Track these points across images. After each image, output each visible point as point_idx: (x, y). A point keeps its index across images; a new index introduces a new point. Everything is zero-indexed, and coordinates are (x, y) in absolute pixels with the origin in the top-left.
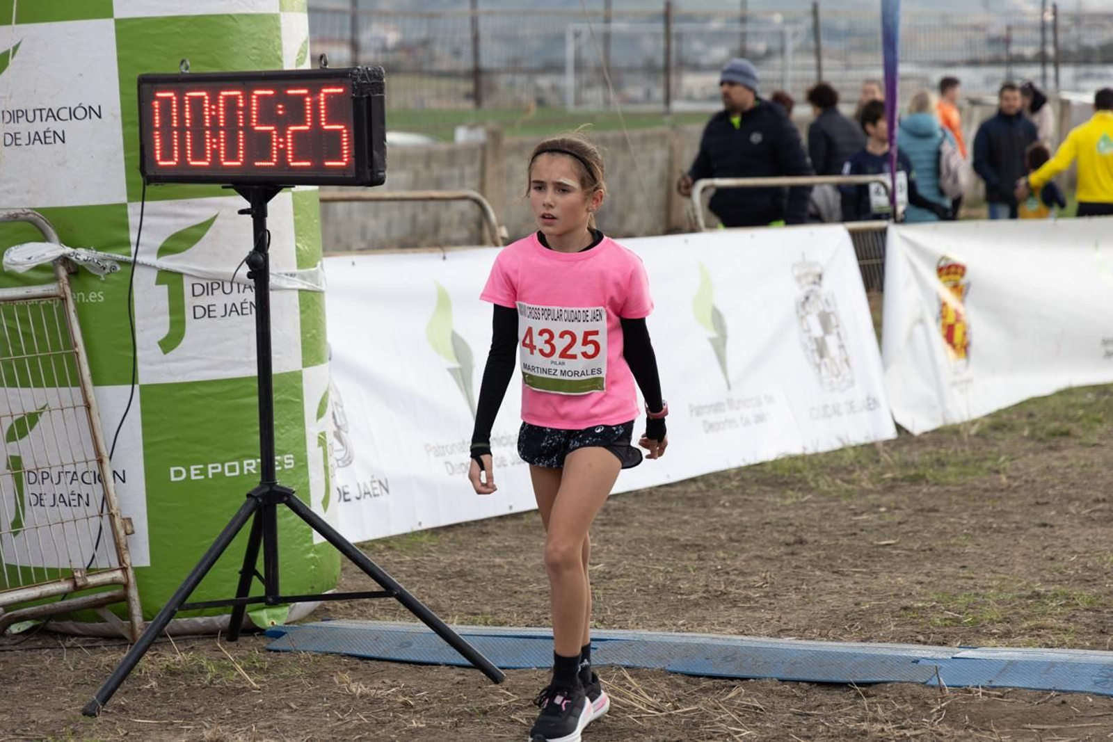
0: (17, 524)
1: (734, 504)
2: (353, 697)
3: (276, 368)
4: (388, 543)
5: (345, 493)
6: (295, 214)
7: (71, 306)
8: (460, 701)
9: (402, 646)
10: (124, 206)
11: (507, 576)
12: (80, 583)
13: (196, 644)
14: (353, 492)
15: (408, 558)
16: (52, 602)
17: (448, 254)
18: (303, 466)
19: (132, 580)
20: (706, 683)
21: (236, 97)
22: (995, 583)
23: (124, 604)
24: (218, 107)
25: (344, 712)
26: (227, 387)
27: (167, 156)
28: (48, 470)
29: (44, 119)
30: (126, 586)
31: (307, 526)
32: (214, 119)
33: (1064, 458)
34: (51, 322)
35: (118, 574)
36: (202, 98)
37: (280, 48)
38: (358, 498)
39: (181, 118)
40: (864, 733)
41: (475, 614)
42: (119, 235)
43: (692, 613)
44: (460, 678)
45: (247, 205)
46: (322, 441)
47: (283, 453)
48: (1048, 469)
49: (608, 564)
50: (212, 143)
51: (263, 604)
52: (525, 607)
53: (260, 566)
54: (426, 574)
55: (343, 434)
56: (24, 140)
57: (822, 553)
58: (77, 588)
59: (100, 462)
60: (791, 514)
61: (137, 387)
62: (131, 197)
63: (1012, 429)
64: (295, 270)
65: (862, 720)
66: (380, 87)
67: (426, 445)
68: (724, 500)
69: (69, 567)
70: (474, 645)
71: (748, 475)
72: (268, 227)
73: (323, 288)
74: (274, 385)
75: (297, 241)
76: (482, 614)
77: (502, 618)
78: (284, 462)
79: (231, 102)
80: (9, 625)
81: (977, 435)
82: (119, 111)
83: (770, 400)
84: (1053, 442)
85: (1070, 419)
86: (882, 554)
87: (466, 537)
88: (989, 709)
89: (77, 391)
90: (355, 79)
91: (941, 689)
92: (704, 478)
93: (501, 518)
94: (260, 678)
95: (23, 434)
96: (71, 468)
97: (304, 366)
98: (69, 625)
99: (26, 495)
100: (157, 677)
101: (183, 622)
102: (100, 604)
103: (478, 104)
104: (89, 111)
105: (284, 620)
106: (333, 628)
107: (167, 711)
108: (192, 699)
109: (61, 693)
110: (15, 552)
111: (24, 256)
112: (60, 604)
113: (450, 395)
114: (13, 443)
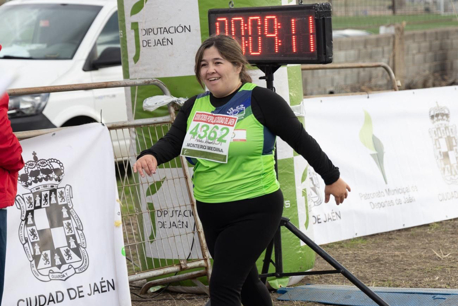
0: (152, 237)
4: (340, 244)
5: (318, 219)
6: (289, 78)
9: (346, 298)
11: (401, 261)
12: (183, 267)
14: (323, 218)
15: (351, 252)
16: (170, 276)
17: (370, 95)
18: (295, 206)
19: (209, 265)
21: (257, 20)
23: (206, 277)
24: (248, 25)
28: (167, 210)
29: (162, 32)
30: (207, 268)
31: (297, 238)
32: (246, 31)
35: (203, 262)
36: (240, 21)
38: (325, 222)
39: (230, 31)
41: (384, 281)
46: (304, 193)
50: (245, 43)
51: (275, 277)
52: (410, 278)
53: (273, 257)
54: (360, 260)
55: (317, 189)
56: (152, 44)
58: (182, 269)
59: (192, 205)
66: (330, 13)
67: (360, 194)
69: (178, 259)
72: (274, 86)
73: (303, 115)
75: (290, 91)
76: (388, 281)
77: (398, 283)
79: (254, 22)
80: (149, 288)
82: (199, 28)
87: (381, 241)
90: (316, 10)
93: (399, 230)
95: (154, 192)
96: (178, 209)
97: (294, 156)
98: (179, 288)
102: (194, 277)
103: (394, 12)
104: (184, 28)
105: (286, 285)
106: (311, 289)
110: (151, 251)
111: (153, 102)
112: (174, 277)
113: (372, 168)
114: (149, 197)
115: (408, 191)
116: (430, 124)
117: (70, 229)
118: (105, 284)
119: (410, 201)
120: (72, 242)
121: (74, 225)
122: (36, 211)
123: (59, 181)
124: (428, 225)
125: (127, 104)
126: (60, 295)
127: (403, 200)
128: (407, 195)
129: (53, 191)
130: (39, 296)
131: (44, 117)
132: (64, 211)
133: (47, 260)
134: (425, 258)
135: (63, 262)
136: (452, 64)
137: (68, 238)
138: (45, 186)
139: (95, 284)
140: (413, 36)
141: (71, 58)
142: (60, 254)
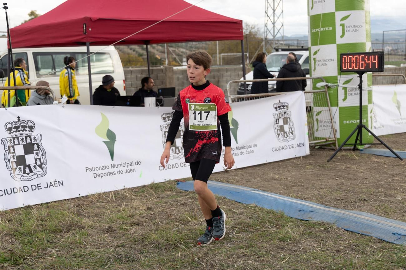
2: (375, 162)
3: (363, 104)
4: (383, 136)
6: (367, 77)
7: (327, 93)
8: (394, 163)
10: (337, 76)
13: (347, 151)
14: (377, 127)
15: (387, 139)
17: (396, 85)
18: (367, 122)
19: (336, 140)
21: (357, 57)
23: (335, 144)
24: (354, 59)
25: (373, 164)
26: (354, 108)
27: (345, 67)
28: (323, 121)
29: (324, 61)
31: (368, 132)
34: (324, 96)
35: (334, 139)
36: (351, 57)
37: (366, 48)
39: (348, 61)
42: (336, 81)
44: (394, 159)
45: (359, 76)
46: (371, 117)
47: (364, 119)
50: (353, 65)
51: (359, 145)
53: (359, 138)
54: (390, 142)
55: (376, 117)
56: (320, 65)
58: (327, 141)
59: (331, 120)
61: (338, 107)
62: (338, 74)
64: (366, 87)
66: (383, 55)
67: (391, 119)
69: (326, 137)
70: (398, 154)
72: (362, 80)
73: (372, 90)
74: (362, 107)
75: (368, 82)
76: (400, 149)
77: (403, 149)
78: (364, 121)
79: (356, 58)
80: (316, 147)
82: (337, 60)
89: (328, 108)
90: (379, 53)
94: (358, 157)
95: (318, 115)
96: (326, 121)
97: (368, 104)
99: (319, 125)
100: (340, 156)
101: (345, 147)
102: (331, 144)
104: (331, 60)
105: (363, 148)
106: (372, 150)
107: (341, 162)
108: (346, 160)
109: (323, 158)
110: (317, 135)
111: (320, 85)
112: (324, 143)
113: (396, 111)
114: (317, 116)
117: (290, 126)
118: (301, 144)
120: (290, 130)
121: (291, 124)
122: (280, 119)
123: (287, 109)
126: (286, 147)
129: (285, 113)
130: (279, 147)
132: (288, 120)
133: (282, 135)
135: (287, 136)
137: (289, 128)
138: (283, 111)
139: (298, 144)
142: (286, 134)
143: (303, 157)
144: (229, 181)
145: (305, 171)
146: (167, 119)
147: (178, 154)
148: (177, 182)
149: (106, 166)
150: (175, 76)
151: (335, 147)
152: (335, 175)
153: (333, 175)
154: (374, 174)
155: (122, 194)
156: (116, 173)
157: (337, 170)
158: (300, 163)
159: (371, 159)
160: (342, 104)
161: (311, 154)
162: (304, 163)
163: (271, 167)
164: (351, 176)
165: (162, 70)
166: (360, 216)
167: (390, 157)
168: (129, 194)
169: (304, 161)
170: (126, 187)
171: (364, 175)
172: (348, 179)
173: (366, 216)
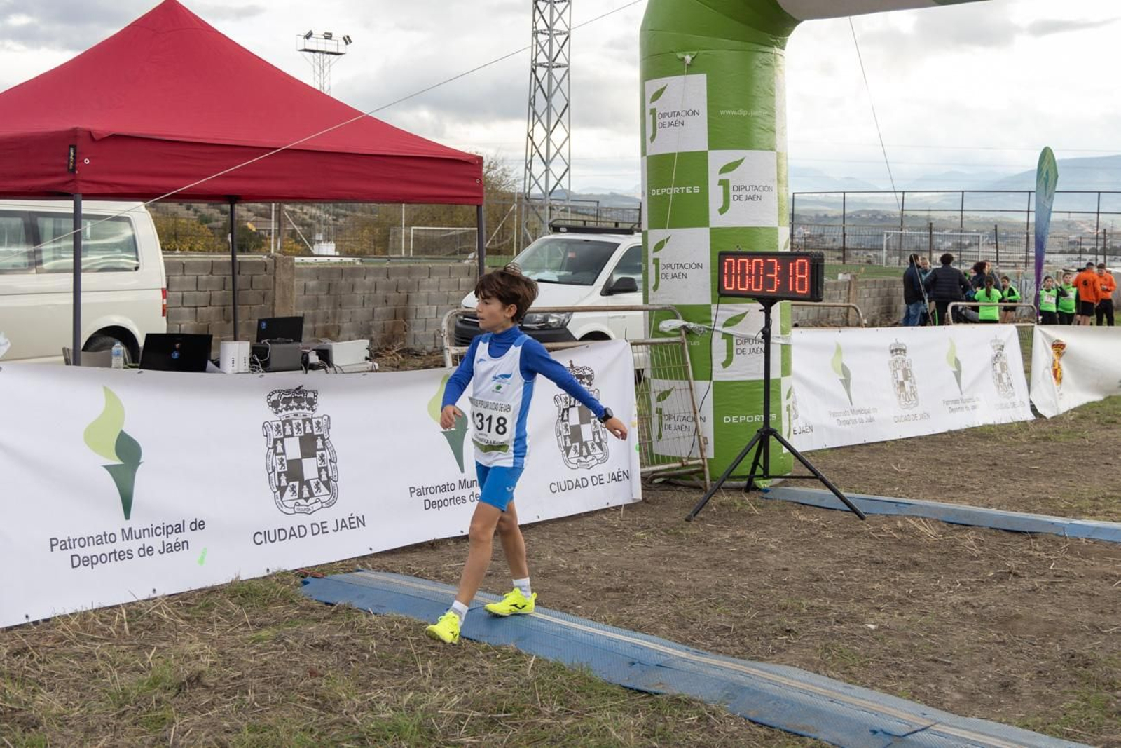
0: (660, 436)
1: (964, 445)
2: (800, 522)
3: (772, 377)
4: (811, 453)
5: (796, 431)
6: (782, 313)
7: (686, 347)
8: (847, 527)
9: (822, 500)
10: (710, 306)
11: (864, 472)
12: (685, 464)
13: (732, 493)
14: (798, 430)
15: (822, 460)
16: (673, 471)
17: (842, 330)
18: (780, 419)
19: (706, 464)
20: (955, 527)
21: (760, 262)
22: (1087, 489)
23: (702, 474)
24: (752, 266)
25: (796, 528)
26: (750, 384)
27: (729, 285)
28: (673, 415)
29: (679, 268)
30: (704, 466)
31: (781, 445)
32: (750, 271)
33: (1114, 433)
34: (677, 353)
35: (701, 461)
36: (745, 262)
37: (777, 241)
38: (801, 433)
39: (736, 270)
40: (1031, 556)
42: (708, 318)
43: (947, 494)
44: (846, 516)
45: (763, 308)
46: (788, 409)
47: (772, 413)
48: (1107, 438)
49: (909, 469)
50: (749, 281)
51: (761, 478)
52: (873, 487)
53: (761, 461)
54: (830, 468)
55: (795, 406)
56: (670, 277)
57: (1006, 471)
58: (683, 466)
59: (695, 413)
60: (989, 451)
61: (712, 382)
62: (713, 302)
63: (1089, 418)
64: (780, 335)
65: (1029, 549)
66: (822, 260)
67: (830, 412)
68: (959, 443)
69: (680, 456)
70: (851, 502)
71: (969, 432)
72: (771, 317)
73: (791, 344)
74: (771, 383)
75: (781, 323)
77: (863, 491)
78: (773, 417)
79: (758, 264)
80: (655, 479)
81: (1073, 420)
82: (709, 266)
83: (978, 399)
84: (1108, 425)
85: (1116, 415)
86: (1032, 473)
87: (845, 453)
88: (1089, 549)
89: (687, 382)
90: (812, 257)
91: (1066, 537)
92: (950, 432)
93: (860, 445)
94: (759, 510)
95: (664, 398)
96: (683, 415)
97: (782, 377)
98: (679, 481)
99: (663, 425)
100: (717, 507)
101: (727, 483)
102: (692, 473)
103: (844, 263)
104: (697, 265)
105: (770, 486)
107: (719, 522)
108: (731, 517)
109: (676, 511)
110: (658, 449)
111: (668, 325)
112: (676, 472)
113: (840, 390)
114: (660, 403)
115: (869, 412)
116: (890, 357)
117: (596, 426)
118: (621, 474)
119: (871, 420)
120: (597, 436)
121: (598, 423)
122: (570, 409)
123: (590, 385)
124: (884, 442)
125: (645, 325)
126: (584, 481)
127: (865, 420)
128: (868, 416)
130: (568, 481)
131: (567, 330)
133: (576, 451)
134: (885, 470)
135: (589, 454)
136: (896, 307)
137: (594, 433)
139: (613, 474)
140: (865, 283)
141: (592, 285)
142: (587, 447)
143: (627, 507)
144: (442, 574)
145: (632, 547)
146: (282, 406)
147: (307, 499)
148: (303, 577)
149: (108, 533)
150: (298, 283)
151: (703, 482)
152: (707, 560)
153: (703, 558)
154: (803, 556)
155: (149, 613)
156: (135, 553)
157: (712, 544)
158: (619, 524)
159: (791, 515)
160: (720, 374)
161: (644, 499)
162: (629, 525)
163: (548, 534)
164: (746, 562)
165: (265, 265)
166: (786, 681)
167: (835, 509)
168: (169, 614)
169: (629, 519)
170: (159, 594)
171: (779, 559)
172: (741, 570)
173: (800, 681)
